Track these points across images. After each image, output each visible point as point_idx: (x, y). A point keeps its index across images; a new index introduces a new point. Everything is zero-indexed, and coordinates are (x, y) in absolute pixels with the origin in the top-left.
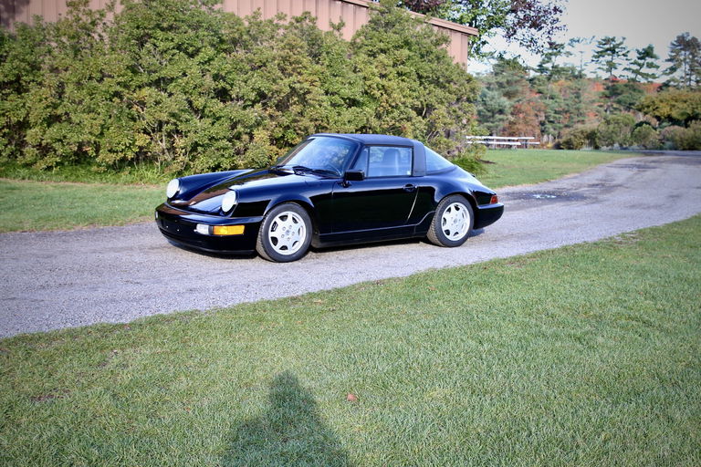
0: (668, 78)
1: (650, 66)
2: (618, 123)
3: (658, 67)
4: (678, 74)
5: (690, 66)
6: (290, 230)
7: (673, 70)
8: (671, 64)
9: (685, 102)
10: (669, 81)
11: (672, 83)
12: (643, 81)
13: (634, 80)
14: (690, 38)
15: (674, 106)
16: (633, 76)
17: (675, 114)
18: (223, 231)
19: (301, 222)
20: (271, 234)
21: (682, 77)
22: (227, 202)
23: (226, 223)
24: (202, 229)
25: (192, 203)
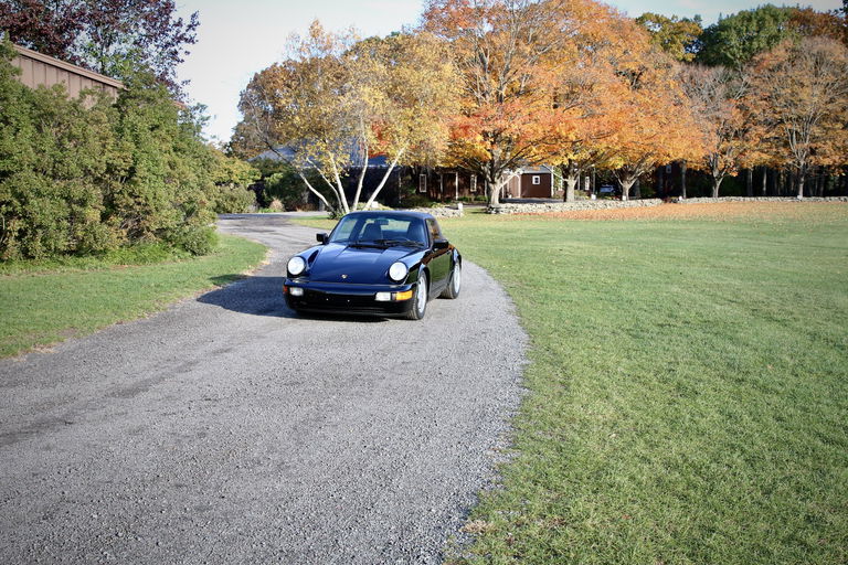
18: (400, 296)
20: (418, 297)
22: (398, 272)
23: (402, 290)
24: (382, 297)
25: (344, 277)
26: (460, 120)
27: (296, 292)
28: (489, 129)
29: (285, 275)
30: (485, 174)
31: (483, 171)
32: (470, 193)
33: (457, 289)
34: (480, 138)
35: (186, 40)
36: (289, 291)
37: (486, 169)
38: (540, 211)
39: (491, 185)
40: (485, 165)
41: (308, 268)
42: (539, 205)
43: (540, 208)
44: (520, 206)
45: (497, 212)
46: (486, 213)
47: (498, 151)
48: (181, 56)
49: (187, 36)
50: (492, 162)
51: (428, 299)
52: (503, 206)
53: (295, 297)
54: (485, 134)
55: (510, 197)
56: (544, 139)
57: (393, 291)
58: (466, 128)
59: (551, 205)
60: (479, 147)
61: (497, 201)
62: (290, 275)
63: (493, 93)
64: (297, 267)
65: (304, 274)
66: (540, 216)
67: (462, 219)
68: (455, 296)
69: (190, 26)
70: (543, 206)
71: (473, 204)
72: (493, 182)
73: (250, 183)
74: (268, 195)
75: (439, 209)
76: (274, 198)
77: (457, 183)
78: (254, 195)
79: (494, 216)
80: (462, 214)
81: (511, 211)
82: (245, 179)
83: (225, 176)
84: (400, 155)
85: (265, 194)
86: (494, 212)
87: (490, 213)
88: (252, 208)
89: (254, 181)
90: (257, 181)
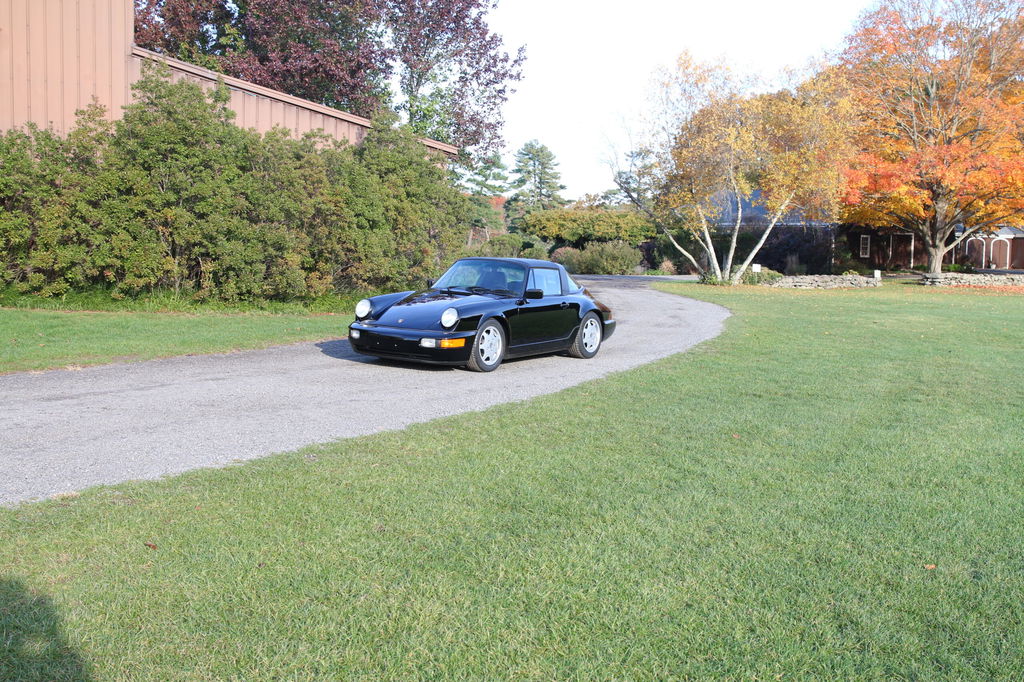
0: (516, 191)
1: (497, 177)
2: (504, 245)
3: (506, 179)
4: (528, 186)
5: (540, 179)
6: (492, 343)
7: (522, 182)
8: (518, 176)
9: (575, 221)
10: (518, 195)
11: (521, 197)
12: (489, 194)
13: (479, 193)
14: (538, 146)
15: (563, 225)
16: (478, 188)
17: (565, 234)
18: (446, 344)
19: (499, 337)
20: (481, 347)
21: (531, 191)
24: (427, 343)
26: (884, 167)
30: (924, 235)
31: (922, 231)
35: (511, 76)
37: (926, 229)
39: (931, 249)
40: (924, 224)
45: (933, 283)
46: (920, 284)
48: (507, 94)
49: (514, 73)
52: (944, 276)
55: (993, 267)
59: (1017, 276)
60: (908, 201)
61: (939, 269)
67: (879, 289)
69: (516, 62)
70: (1005, 278)
72: (935, 246)
73: (642, 241)
74: (660, 255)
75: (849, 277)
76: (665, 258)
77: (912, 248)
78: (640, 254)
79: (927, 287)
80: (879, 284)
81: (953, 283)
82: (635, 236)
83: (612, 231)
84: (783, 208)
85: (656, 253)
86: (928, 283)
87: (924, 284)
88: (639, 269)
89: (646, 238)
90: (651, 238)
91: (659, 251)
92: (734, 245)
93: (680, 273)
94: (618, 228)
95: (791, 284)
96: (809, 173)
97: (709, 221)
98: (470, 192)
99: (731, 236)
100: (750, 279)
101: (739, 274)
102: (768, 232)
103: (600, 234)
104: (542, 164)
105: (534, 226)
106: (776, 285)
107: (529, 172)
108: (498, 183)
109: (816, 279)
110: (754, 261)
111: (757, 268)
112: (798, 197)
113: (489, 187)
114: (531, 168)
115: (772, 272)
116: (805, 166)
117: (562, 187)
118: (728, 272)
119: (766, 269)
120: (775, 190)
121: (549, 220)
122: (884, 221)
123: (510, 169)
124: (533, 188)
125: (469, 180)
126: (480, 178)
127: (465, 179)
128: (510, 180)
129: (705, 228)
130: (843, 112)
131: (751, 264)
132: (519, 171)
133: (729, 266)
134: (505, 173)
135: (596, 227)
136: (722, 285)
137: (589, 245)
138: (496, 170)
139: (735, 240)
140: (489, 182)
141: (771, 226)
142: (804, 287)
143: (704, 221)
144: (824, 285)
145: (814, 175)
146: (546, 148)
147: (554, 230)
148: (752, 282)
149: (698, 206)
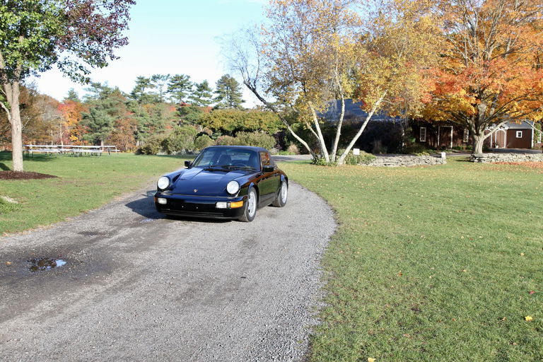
0: (216, 104)
1: (206, 95)
2: (184, 134)
3: (211, 96)
4: (224, 101)
5: (231, 97)
7: (220, 98)
8: (218, 95)
9: (232, 118)
10: (218, 106)
11: (220, 107)
12: (201, 105)
13: (196, 105)
14: (230, 78)
15: (224, 121)
16: (195, 102)
17: (226, 127)
18: (234, 205)
21: (225, 103)
22: (233, 188)
23: (235, 200)
24: (221, 205)
25: (195, 191)
26: (446, 77)
27: (162, 201)
28: (476, 86)
29: (156, 189)
30: (471, 126)
31: (469, 124)
32: (462, 143)
33: (284, 201)
34: (463, 92)
36: (157, 200)
38: (520, 161)
39: (475, 137)
40: (470, 119)
41: (172, 184)
42: (519, 155)
43: (520, 158)
44: (501, 155)
45: (480, 160)
46: (469, 161)
47: (483, 107)
50: (477, 115)
51: (258, 207)
52: (485, 155)
53: (161, 205)
54: (471, 91)
55: (497, 147)
56: (526, 95)
57: (228, 201)
58: (451, 84)
59: (531, 155)
60: (463, 102)
61: (480, 151)
62: (159, 189)
63: (480, 54)
64: (164, 183)
65: (169, 188)
66: (520, 166)
67: (446, 166)
68: (283, 205)
70: (524, 156)
71: (464, 153)
72: (478, 134)
73: (277, 131)
74: (289, 141)
75: (423, 157)
76: (292, 143)
77: (452, 135)
78: (274, 140)
79: (476, 164)
80: (445, 162)
81: (493, 160)
82: (272, 128)
83: (256, 125)
84: (377, 104)
85: (286, 140)
86: (476, 160)
87: (473, 162)
88: (274, 150)
89: (279, 128)
90: (283, 129)
91: (287, 138)
92: (339, 134)
93: (302, 154)
94: (261, 122)
95: (382, 164)
96: (397, 75)
97: (319, 115)
98: (190, 104)
99: (336, 127)
100: (352, 161)
101: (343, 157)
102: (365, 123)
103: (248, 127)
104: (232, 88)
105: (206, 121)
106: (371, 165)
107: (224, 93)
108: (206, 99)
109: (401, 159)
110: (355, 146)
111: (357, 151)
112: (389, 95)
113: (201, 101)
114: (225, 91)
115: (368, 154)
116: (395, 70)
117: (243, 101)
118: (334, 156)
119: (363, 152)
120: (372, 89)
121: (215, 117)
122: (442, 116)
123: (213, 91)
124: (227, 102)
125: (189, 97)
126: (196, 96)
127: (187, 96)
128: (213, 97)
129: (316, 120)
130: (426, 25)
131: (352, 149)
132: (218, 92)
133: (335, 150)
134: (211, 93)
135: (246, 122)
136: (330, 165)
137: (239, 134)
138: (205, 92)
139: (339, 130)
140: (202, 98)
141: (368, 119)
142: (391, 166)
143: (314, 114)
144: (406, 164)
145: (402, 78)
146: (234, 79)
147: (218, 124)
148: (353, 163)
149: (310, 102)
